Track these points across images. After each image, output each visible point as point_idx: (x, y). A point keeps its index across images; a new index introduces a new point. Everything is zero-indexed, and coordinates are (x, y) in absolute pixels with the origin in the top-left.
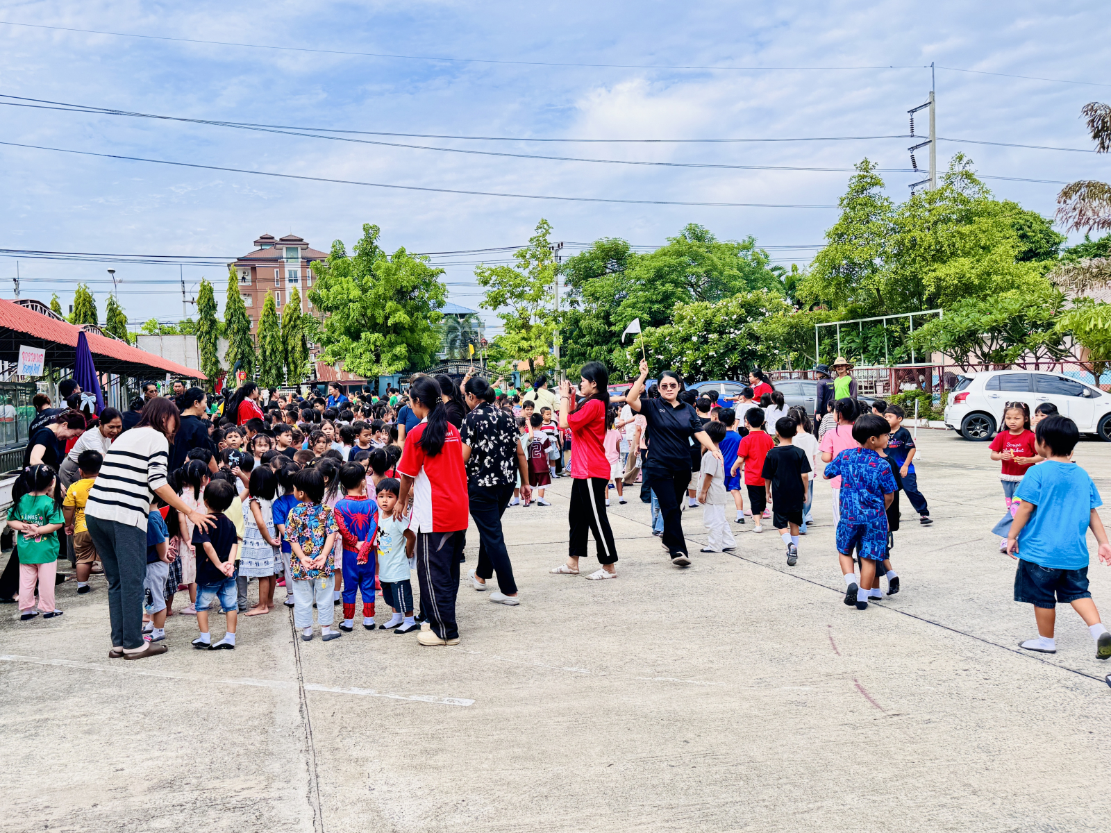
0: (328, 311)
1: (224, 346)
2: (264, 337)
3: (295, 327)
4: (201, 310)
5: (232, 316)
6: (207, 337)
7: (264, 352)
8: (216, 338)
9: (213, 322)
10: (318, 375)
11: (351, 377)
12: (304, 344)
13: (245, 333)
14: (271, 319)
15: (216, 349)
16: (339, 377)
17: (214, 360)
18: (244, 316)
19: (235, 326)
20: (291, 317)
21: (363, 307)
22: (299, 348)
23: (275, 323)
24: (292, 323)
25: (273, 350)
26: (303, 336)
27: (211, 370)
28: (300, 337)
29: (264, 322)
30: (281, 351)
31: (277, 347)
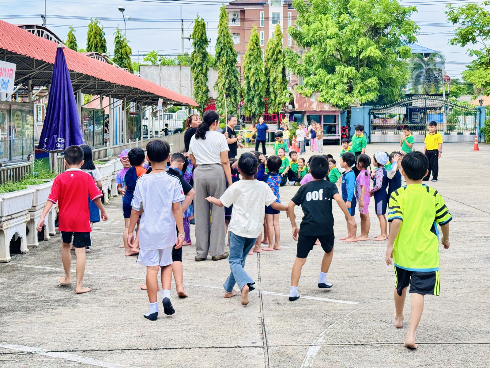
0: (308, 46)
1: (214, 76)
2: (249, 69)
3: (276, 60)
4: (195, 44)
5: (222, 50)
6: (200, 68)
7: (249, 83)
8: (207, 69)
9: (205, 55)
10: (296, 105)
11: (326, 107)
12: (284, 76)
13: (232, 66)
14: (255, 53)
15: (207, 79)
16: (315, 107)
17: (204, 89)
18: (231, 50)
19: (224, 59)
20: (274, 51)
21: (339, 43)
22: (279, 80)
23: (258, 57)
24: (275, 57)
25: (256, 81)
26: (284, 69)
27: (202, 98)
28: (281, 70)
29: (250, 55)
30: (264, 82)
31: (260, 78)
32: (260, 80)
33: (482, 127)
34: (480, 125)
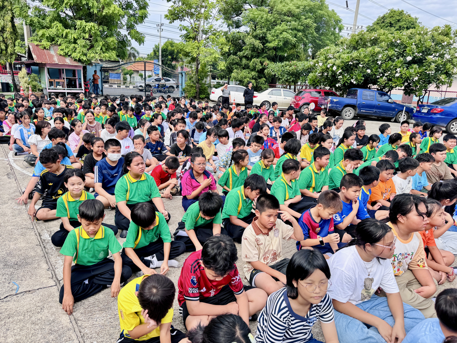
10: (34, 56)
11: (68, 61)
12: (14, 26)
16: (56, 60)
22: (9, 29)
26: (12, 19)
28: (9, 19)
33: (184, 86)
34: (182, 85)
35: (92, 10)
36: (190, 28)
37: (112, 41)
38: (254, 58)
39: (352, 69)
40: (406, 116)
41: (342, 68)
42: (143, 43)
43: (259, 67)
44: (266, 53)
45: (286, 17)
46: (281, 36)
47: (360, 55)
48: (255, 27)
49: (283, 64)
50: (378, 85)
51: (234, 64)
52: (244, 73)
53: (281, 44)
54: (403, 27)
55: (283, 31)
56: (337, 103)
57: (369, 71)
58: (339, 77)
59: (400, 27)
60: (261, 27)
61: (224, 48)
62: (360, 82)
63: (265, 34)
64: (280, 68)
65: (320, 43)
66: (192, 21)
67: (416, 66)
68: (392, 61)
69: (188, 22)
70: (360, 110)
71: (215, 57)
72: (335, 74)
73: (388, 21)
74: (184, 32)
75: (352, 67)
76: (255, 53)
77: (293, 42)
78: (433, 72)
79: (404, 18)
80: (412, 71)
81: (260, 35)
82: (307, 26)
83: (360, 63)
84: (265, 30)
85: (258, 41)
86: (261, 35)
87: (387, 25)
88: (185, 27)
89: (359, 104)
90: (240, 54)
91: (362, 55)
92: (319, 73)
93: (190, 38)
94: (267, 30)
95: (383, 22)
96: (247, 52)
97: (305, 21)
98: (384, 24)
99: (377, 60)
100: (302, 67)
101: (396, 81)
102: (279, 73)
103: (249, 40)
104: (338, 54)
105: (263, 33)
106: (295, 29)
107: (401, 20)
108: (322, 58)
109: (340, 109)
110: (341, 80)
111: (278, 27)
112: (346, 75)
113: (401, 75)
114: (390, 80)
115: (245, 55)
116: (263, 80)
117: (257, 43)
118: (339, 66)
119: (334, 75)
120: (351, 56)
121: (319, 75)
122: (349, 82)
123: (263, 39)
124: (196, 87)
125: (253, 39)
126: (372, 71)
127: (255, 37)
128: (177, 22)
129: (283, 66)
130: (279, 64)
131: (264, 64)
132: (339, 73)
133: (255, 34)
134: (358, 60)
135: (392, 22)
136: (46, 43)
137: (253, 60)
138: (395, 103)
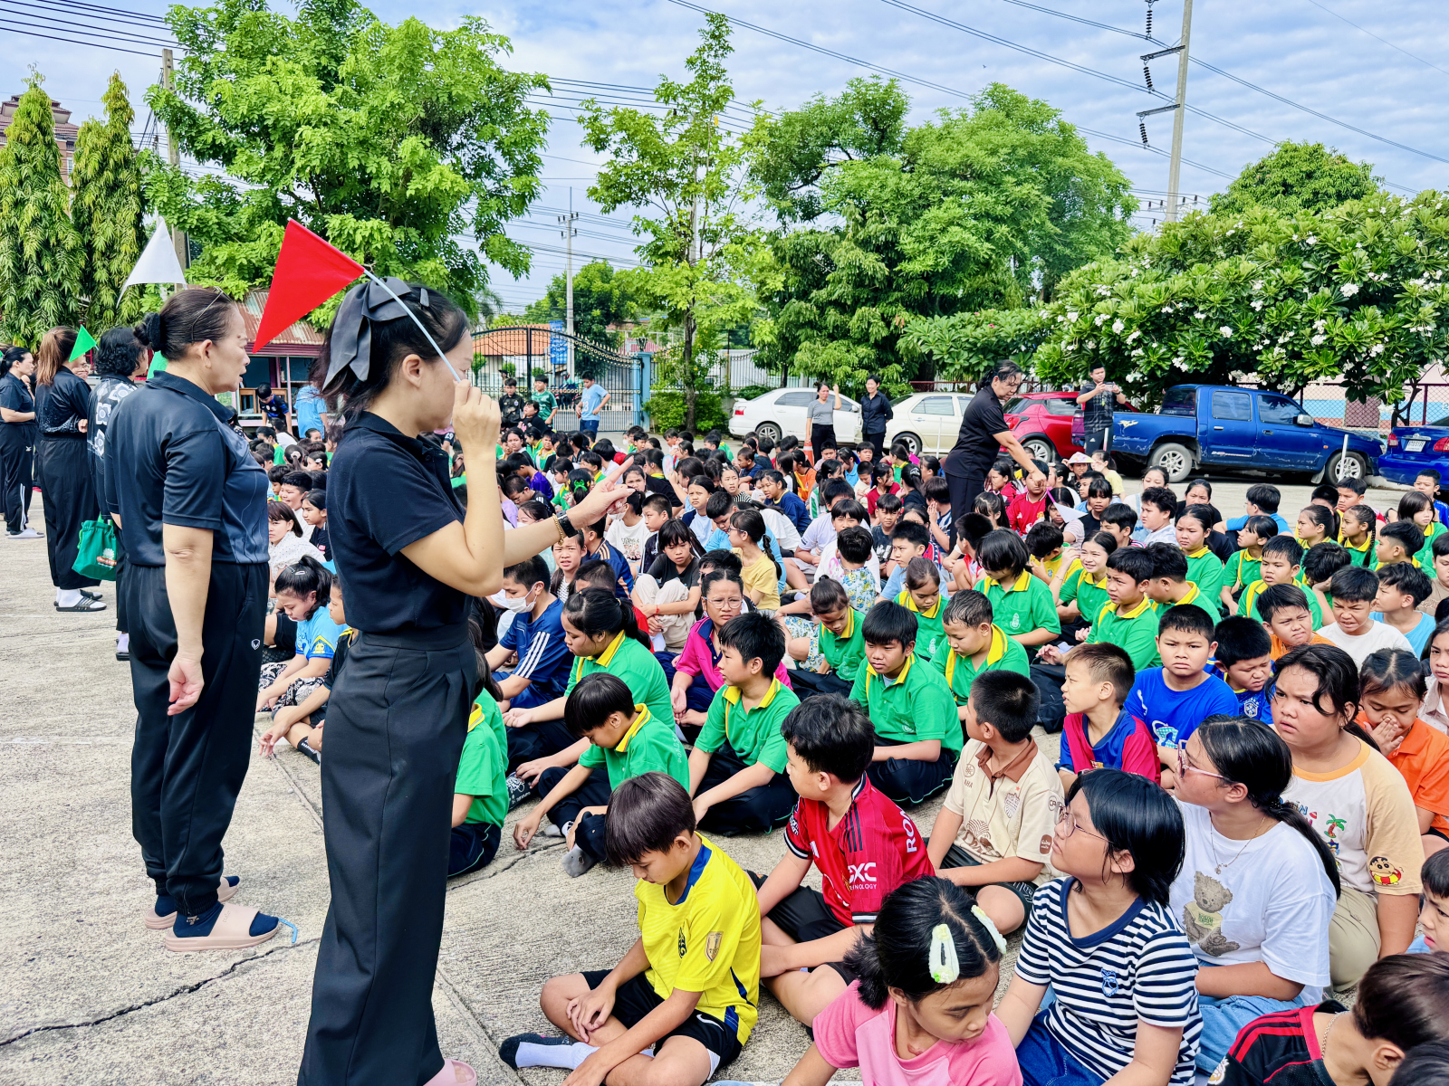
11: (300, 333)
20: (105, 158)
25: (46, 244)
30: (73, 251)
31: (61, 236)
32: (58, 241)
33: (647, 399)
34: (641, 394)
35: (374, 184)
36: (665, 225)
37: (432, 272)
38: (864, 304)
39: (1173, 328)
40: (1358, 465)
41: (1141, 326)
42: (527, 271)
43: (879, 331)
44: (899, 289)
45: (957, 183)
46: (944, 240)
47: (1194, 284)
48: (863, 215)
49: (953, 320)
50: (1259, 372)
51: (802, 326)
52: (835, 351)
53: (945, 261)
54: (1326, 194)
55: (951, 223)
56: (1131, 431)
57: (1226, 331)
58: (1133, 353)
59: (1316, 193)
60: (881, 215)
61: (768, 281)
62: (1202, 365)
63: (895, 235)
64: (945, 331)
65: (1068, 251)
66: (671, 204)
67: (1373, 311)
68: (1296, 298)
69: (658, 208)
70: (1210, 451)
71: (743, 307)
72: (1121, 343)
73: (1275, 176)
74: (648, 238)
75: (1172, 321)
76: (866, 291)
77: (982, 253)
78: (1429, 328)
79: (1326, 168)
80: (1362, 326)
81: (877, 238)
82: (1024, 205)
83: (1196, 308)
84: (892, 223)
85: (872, 257)
86: (882, 238)
87: (1272, 190)
88: (649, 224)
89: (1203, 433)
90: (822, 294)
91: (1202, 285)
92: (1071, 343)
93: (667, 254)
94: (900, 223)
95: (1262, 181)
96: (842, 290)
97: (1018, 189)
98: (1264, 187)
99: (1250, 298)
100: (1014, 327)
101: (1315, 357)
102: (944, 349)
103: (846, 255)
104: (1125, 285)
105: (889, 230)
106: (987, 215)
107: (1318, 174)
108: (1077, 296)
109: (1145, 449)
110: (1141, 363)
111: (933, 212)
112: (1155, 345)
113: (1331, 340)
114: (1296, 356)
115: (834, 298)
116: (894, 370)
117: (872, 263)
118: (1130, 321)
119: (1117, 346)
120: (1167, 289)
121: (1070, 348)
122: (1165, 366)
123: (889, 250)
124: (684, 398)
125: (858, 251)
126: (1236, 330)
127: (864, 244)
128: (626, 210)
129: (953, 326)
130: (942, 321)
131: (895, 321)
132: (1134, 340)
133: (862, 235)
134: (1191, 301)
135: (1289, 181)
136: (237, 283)
137: (859, 312)
138: (1318, 426)
